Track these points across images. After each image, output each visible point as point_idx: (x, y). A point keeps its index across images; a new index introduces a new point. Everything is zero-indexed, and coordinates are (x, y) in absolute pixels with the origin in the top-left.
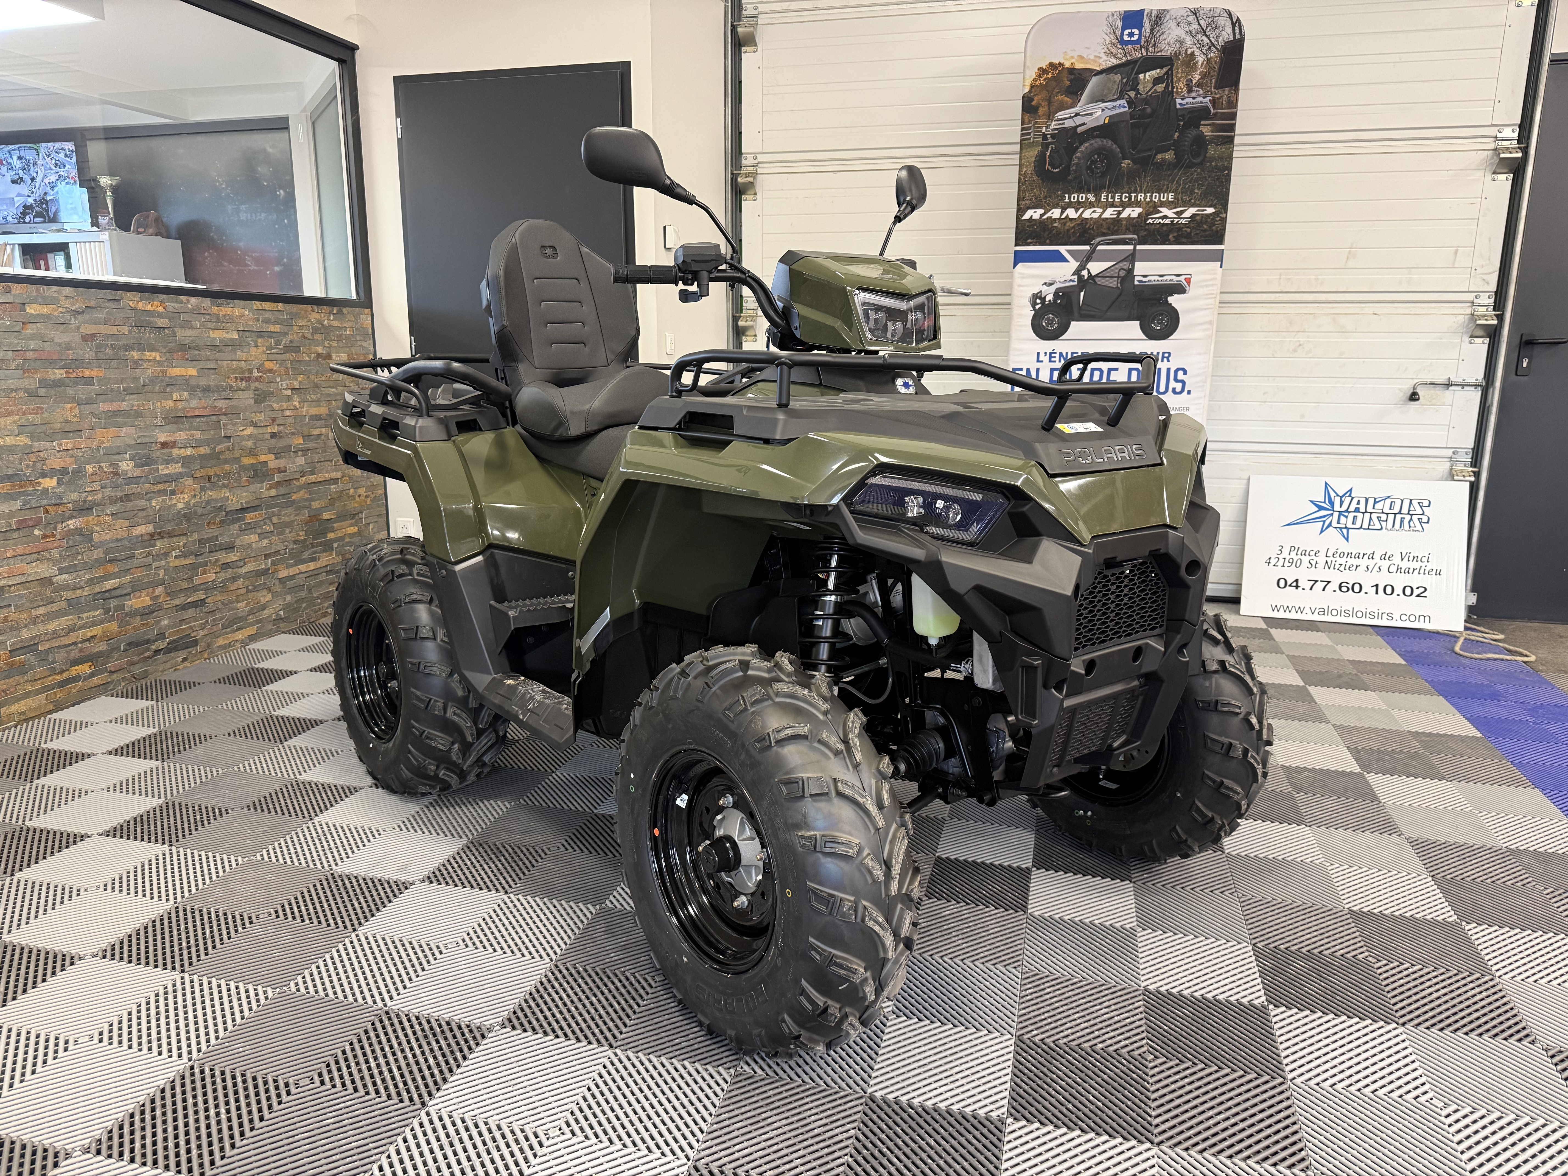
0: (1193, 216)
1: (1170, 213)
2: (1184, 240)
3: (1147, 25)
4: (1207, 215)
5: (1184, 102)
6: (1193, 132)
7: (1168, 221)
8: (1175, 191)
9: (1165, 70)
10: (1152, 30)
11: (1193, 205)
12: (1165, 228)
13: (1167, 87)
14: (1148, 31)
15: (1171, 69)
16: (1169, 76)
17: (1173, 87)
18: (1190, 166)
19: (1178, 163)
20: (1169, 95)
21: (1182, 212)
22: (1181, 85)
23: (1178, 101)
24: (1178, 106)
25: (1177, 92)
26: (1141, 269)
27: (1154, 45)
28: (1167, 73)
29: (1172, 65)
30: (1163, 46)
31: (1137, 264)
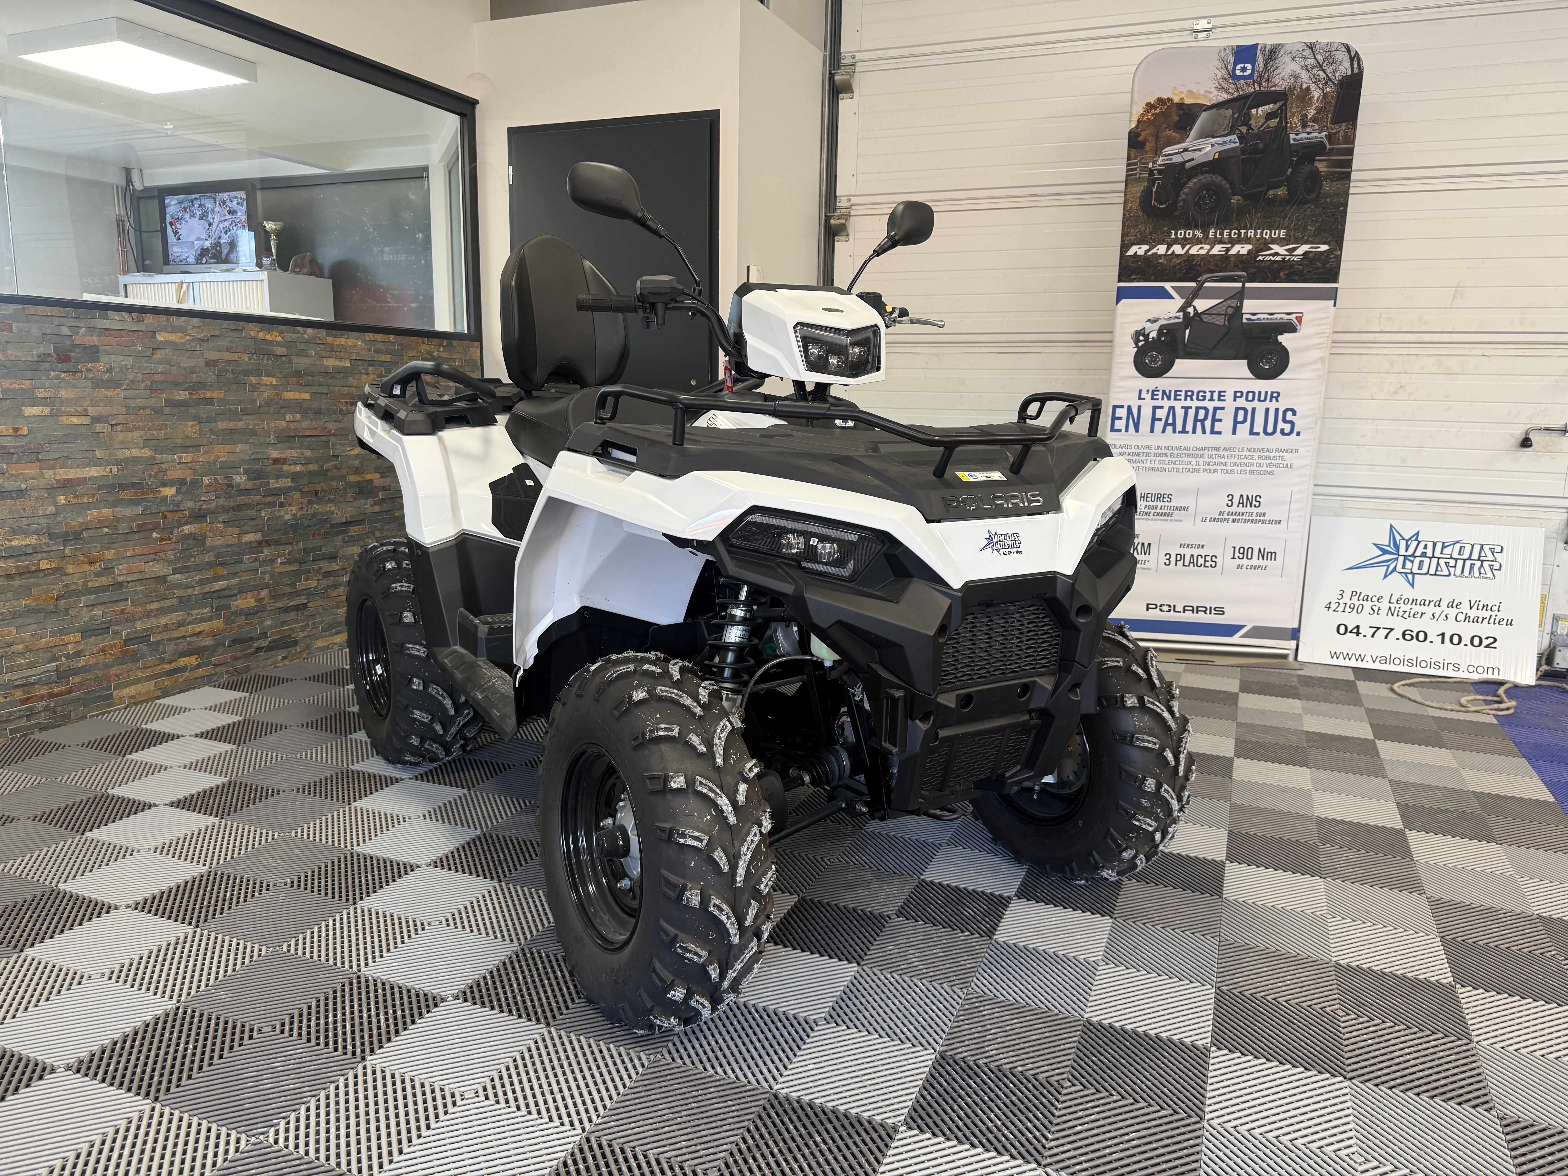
0: (1306, 253)
1: (1282, 250)
2: (1296, 278)
3: (1260, 60)
4: (1321, 252)
5: (1298, 137)
6: (1306, 169)
7: (1279, 258)
8: (1287, 228)
9: (1279, 104)
10: (1265, 65)
11: (1306, 243)
12: (1276, 266)
13: (1280, 122)
14: (1262, 65)
15: (1285, 104)
16: (1283, 110)
17: (1287, 123)
18: (1305, 201)
19: (1292, 199)
20: (1282, 130)
21: (1295, 249)
22: (1295, 120)
23: (1292, 136)
24: (1292, 142)
25: (1291, 128)
26: (1250, 306)
27: (1268, 80)
28: (1281, 108)
29: (1286, 100)
30: (1277, 80)
31: (1246, 302)
